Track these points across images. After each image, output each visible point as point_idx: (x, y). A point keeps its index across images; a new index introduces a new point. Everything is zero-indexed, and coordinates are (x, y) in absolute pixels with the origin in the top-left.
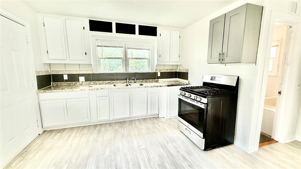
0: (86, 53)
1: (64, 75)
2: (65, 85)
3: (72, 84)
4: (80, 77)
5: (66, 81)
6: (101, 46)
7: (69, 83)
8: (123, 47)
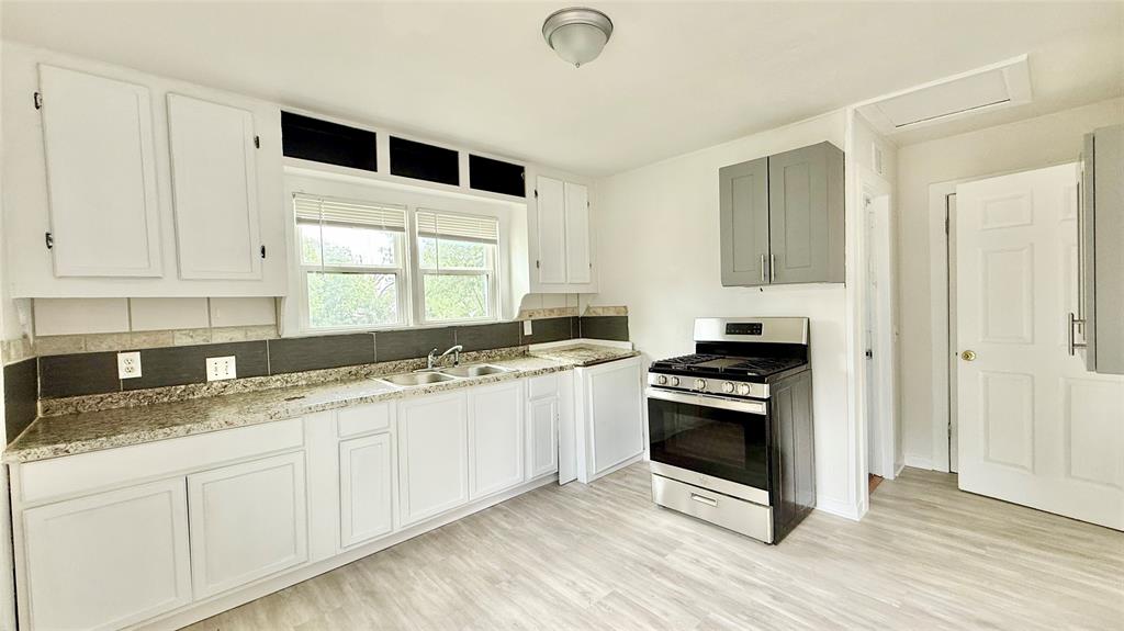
0: (263, 251)
1: (119, 355)
2: (127, 408)
3: (166, 400)
4: (210, 362)
5: (131, 384)
6: (317, 222)
7: (149, 392)
8: (402, 229)
